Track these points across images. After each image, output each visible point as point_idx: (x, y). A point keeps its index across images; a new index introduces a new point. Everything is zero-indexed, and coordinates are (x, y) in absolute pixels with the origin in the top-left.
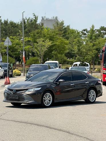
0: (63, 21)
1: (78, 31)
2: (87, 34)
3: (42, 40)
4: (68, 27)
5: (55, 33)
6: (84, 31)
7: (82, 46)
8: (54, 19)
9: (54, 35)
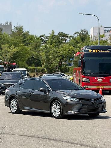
0: (22, 26)
1: (37, 37)
2: (45, 40)
3: (8, 46)
4: (27, 32)
5: (19, 39)
6: (42, 37)
7: (50, 52)
8: (8, 25)
9: (18, 41)
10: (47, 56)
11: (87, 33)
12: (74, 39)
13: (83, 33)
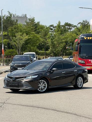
0: (34, 18)
1: (46, 27)
2: (53, 29)
3: (20, 34)
4: (38, 23)
5: (30, 28)
6: (51, 26)
7: (55, 39)
8: (23, 17)
9: (29, 30)
10: (52, 42)
11: (88, 23)
12: (77, 28)
13: (85, 23)
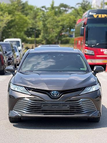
1: (37, 7)
2: (45, 11)
5: (14, 6)
6: (43, 7)
10: (44, 25)
11: (89, 3)
13: (85, 3)
